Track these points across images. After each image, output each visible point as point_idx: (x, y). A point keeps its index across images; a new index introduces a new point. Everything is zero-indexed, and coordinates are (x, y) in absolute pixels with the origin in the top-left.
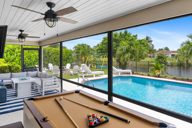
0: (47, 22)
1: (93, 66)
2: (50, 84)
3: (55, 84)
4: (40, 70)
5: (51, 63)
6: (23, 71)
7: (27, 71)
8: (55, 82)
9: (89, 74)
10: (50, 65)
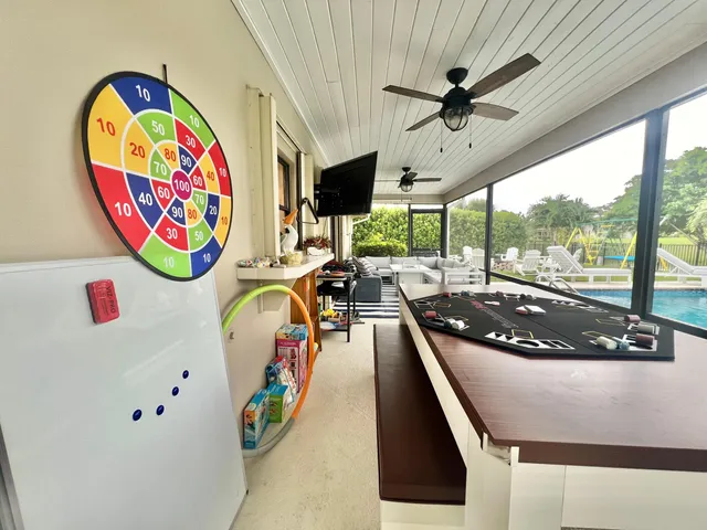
0: (447, 121)
1: (590, 258)
2: (460, 280)
3: (471, 283)
4: (443, 255)
5: (469, 245)
6: (410, 254)
7: (418, 255)
8: (471, 277)
9: (572, 272)
10: (467, 250)
